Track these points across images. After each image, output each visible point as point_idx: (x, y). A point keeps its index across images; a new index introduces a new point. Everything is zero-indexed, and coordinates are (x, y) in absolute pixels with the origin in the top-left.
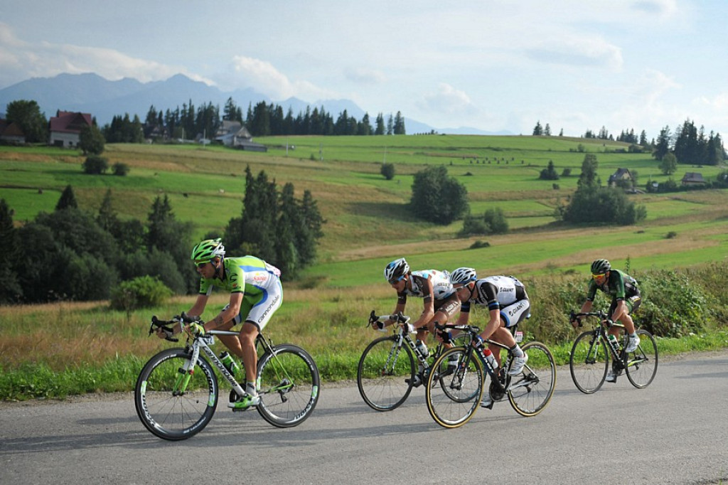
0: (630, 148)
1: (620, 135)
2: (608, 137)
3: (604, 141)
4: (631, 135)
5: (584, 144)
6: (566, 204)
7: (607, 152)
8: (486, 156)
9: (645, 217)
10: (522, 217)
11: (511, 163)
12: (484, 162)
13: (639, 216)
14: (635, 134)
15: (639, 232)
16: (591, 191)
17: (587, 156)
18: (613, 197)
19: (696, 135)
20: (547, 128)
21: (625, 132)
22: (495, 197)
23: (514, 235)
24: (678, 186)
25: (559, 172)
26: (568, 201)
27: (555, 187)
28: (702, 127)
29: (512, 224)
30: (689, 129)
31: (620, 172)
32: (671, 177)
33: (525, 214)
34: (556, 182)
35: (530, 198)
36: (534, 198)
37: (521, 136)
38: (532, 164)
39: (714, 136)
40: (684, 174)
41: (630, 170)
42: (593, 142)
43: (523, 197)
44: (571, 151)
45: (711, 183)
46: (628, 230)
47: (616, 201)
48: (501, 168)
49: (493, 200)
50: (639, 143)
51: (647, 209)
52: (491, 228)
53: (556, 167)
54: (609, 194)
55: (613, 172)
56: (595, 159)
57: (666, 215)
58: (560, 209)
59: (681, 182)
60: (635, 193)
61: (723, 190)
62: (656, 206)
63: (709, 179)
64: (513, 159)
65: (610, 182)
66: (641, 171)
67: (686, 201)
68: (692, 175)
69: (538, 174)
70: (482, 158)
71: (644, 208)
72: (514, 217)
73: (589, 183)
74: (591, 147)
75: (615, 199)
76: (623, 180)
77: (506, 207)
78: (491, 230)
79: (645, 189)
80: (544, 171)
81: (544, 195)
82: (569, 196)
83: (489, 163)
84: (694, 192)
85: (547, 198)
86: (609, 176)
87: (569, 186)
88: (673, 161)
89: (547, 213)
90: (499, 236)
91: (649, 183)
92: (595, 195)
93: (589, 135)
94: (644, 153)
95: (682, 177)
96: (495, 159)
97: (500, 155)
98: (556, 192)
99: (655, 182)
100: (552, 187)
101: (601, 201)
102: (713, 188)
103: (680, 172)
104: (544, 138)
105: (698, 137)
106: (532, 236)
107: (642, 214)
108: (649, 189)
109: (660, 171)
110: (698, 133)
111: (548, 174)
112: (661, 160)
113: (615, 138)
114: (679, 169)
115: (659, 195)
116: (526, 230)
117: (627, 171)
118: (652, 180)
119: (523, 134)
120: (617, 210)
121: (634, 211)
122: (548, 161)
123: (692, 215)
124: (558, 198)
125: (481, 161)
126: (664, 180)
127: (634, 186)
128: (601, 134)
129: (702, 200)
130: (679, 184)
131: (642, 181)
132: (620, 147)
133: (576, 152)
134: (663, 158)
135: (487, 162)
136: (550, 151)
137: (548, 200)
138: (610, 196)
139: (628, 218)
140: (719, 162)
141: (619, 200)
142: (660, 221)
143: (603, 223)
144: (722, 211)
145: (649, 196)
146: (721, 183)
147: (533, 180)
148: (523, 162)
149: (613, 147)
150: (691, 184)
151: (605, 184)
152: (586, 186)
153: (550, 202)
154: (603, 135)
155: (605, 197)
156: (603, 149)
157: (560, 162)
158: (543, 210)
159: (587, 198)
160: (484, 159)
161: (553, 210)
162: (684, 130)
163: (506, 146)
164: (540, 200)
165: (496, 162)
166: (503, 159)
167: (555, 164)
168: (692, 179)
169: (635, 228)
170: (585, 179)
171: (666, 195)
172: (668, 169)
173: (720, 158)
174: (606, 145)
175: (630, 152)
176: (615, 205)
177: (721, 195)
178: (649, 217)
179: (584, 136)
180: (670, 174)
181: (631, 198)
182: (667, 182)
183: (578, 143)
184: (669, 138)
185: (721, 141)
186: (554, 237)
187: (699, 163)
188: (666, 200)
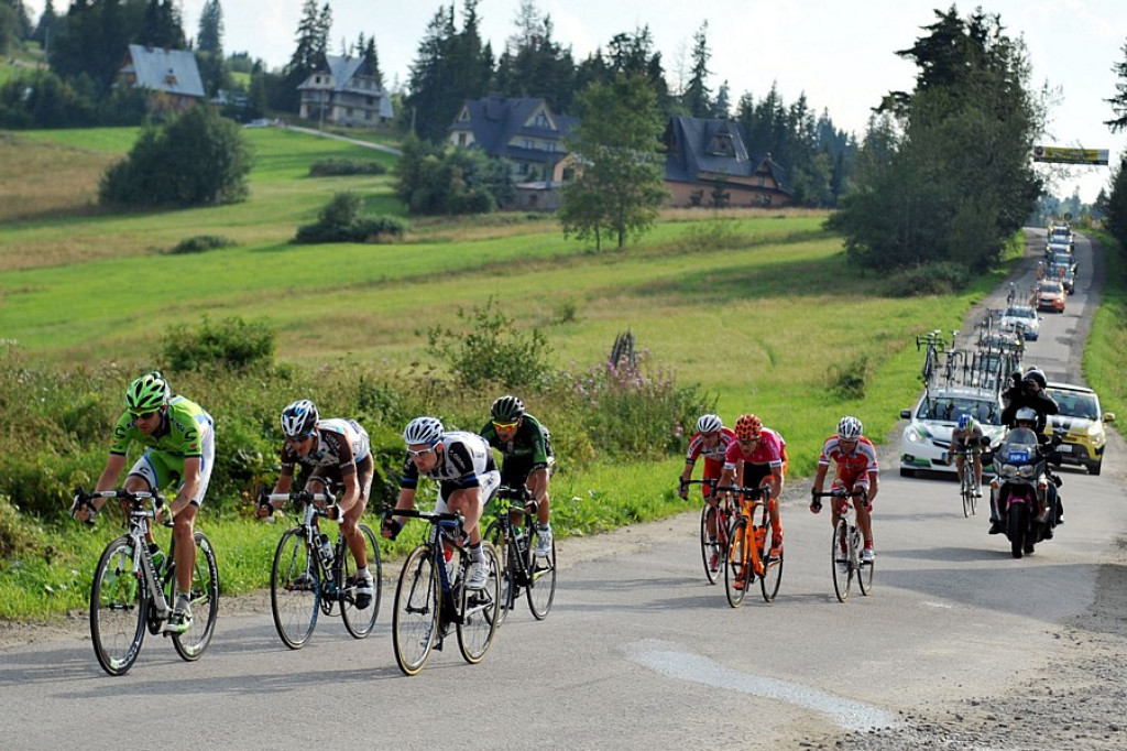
61: (17, 134)
140: (9, 47)
144: (12, 198)
146: (12, 111)
173: (10, 34)
177: (14, 151)
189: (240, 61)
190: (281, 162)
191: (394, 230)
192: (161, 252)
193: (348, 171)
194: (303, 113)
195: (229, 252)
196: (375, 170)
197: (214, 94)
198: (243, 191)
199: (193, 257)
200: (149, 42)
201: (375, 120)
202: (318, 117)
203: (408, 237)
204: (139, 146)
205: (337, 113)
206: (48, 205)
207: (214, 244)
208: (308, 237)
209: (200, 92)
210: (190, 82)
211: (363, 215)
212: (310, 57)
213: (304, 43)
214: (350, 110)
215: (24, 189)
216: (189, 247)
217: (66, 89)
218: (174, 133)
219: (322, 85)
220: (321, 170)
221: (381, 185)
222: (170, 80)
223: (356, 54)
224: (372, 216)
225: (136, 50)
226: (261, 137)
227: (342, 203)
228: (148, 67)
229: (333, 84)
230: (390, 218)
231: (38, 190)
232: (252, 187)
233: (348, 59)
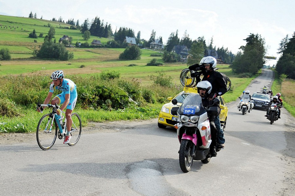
0: (71, 27)
1: (67, 21)
2: (62, 21)
3: (61, 23)
4: (73, 21)
5: (50, 23)
6: (39, 49)
7: (60, 28)
8: (6, 25)
9: (73, 58)
10: (19, 54)
11: (17, 29)
12: (4, 28)
13: (70, 57)
14: (74, 21)
15: (69, 64)
16: (49, 44)
17: (51, 29)
18: (59, 48)
19: (100, 24)
20: (35, 15)
21: (70, 20)
22: (7, 44)
23: (13, 61)
24: (90, 45)
25: (38, 35)
26: (39, 48)
27: (35, 41)
28: (103, 20)
29: (13, 56)
30: (97, 21)
31: (65, 37)
32: (87, 41)
33: (20, 53)
34: (36, 39)
35: (23, 46)
36: (25, 45)
37: (23, 18)
38: (26, 30)
39: (108, 25)
40: (93, 40)
41: (69, 36)
42: (55, 23)
43: (20, 45)
44: (45, 26)
45: (104, 45)
46: (64, 63)
47: (60, 50)
48: (12, 31)
49: (6, 45)
50: (76, 25)
51: (73, 54)
52: (3, 57)
53: (36, 32)
54: (57, 46)
55: (62, 37)
56: (54, 30)
57: (82, 58)
58: (35, 51)
59: (91, 44)
60: (71, 47)
61: (109, 49)
62: (78, 54)
63: (103, 43)
64: (18, 27)
65: (60, 41)
66: (74, 37)
67: (92, 52)
68: (96, 41)
69: (28, 35)
70: (4, 26)
71: (73, 53)
72: (14, 53)
73: (49, 41)
74: (53, 25)
75: (60, 49)
76: (66, 41)
77: (11, 49)
78: (2, 58)
79: (75, 45)
80: (31, 33)
81: (30, 44)
82: (40, 46)
83: (7, 28)
84: (96, 48)
85: (31, 46)
86: (59, 39)
87: (41, 41)
88: (89, 34)
89: (30, 53)
90: (6, 61)
91: (77, 43)
92: (51, 46)
93: (54, 20)
94: (77, 30)
95: (92, 42)
96: (10, 27)
97: (12, 25)
98: (35, 44)
99: (79, 43)
100: (34, 41)
101: (53, 49)
102: (105, 47)
103: (91, 39)
104: (34, 19)
105: (101, 25)
106: (21, 62)
107: (71, 57)
108: (77, 45)
109: (82, 38)
110: (101, 23)
111: (33, 35)
112: (83, 33)
113: (65, 22)
114: (91, 38)
115: (81, 49)
116: (19, 59)
117: (67, 37)
118: (78, 42)
119: (24, 17)
120: (61, 54)
121: (68, 55)
122: (33, 29)
123: (93, 59)
124: (35, 46)
125: (3, 27)
126: (84, 42)
127: (70, 44)
128: (59, 20)
129: (99, 52)
130: (90, 44)
131: (74, 42)
132: (67, 26)
133: (46, 26)
134: (85, 32)
135: (6, 28)
136: (35, 25)
137: (31, 47)
138: (58, 47)
139: (65, 57)
140: (109, 37)
141: (62, 49)
142: (79, 60)
143: (54, 59)
144: (107, 58)
145: (76, 49)
146: (108, 45)
147: (25, 37)
148: (22, 29)
149: (64, 26)
150: (95, 45)
151: (57, 42)
152: (48, 42)
153: (32, 48)
154: (60, 20)
155: (55, 47)
156: (59, 27)
157: (39, 30)
158: (28, 51)
159: (47, 47)
160: (5, 26)
161: (33, 51)
162: (95, 21)
163: (16, 21)
164: (27, 47)
165: (10, 28)
166: (13, 27)
167: (36, 31)
168: (96, 43)
169: (68, 62)
170: (48, 39)
171: (84, 49)
172: (86, 37)
173: (109, 35)
174: (61, 25)
175: (70, 29)
176: (60, 51)
177: (108, 51)
178: (74, 58)
179: (51, 20)
180: (87, 40)
181: (67, 49)
182: (85, 43)
183: (48, 23)
184: (88, 24)
185: (111, 28)
186: (30, 63)
187: (100, 36)
188: (83, 51)
189: (143, 40)
190: (146, 54)
191: (161, 64)
192: (127, 66)
193: (156, 56)
194: (151, 47)
195: (137, 66)
196: (160, 56)
197: (138, 44)
198: (140, 58)
199: (131, 67)
200: (129, 36)
201: (161, 49)
202: (153, 48)
203: (163, 65)
204: (125, 51)
205: (155, 48)
206: (111, 59)
207: (134, 65)
208: (148, 65)
209: (136, 44)
210: (134, 42)
211: (157, 62)
212: (152, 39)
213: (152, 37)
214: (157, 47)
215: (108, 56)
216: (131, 65)
217: (116, 42)
218: (130, 49)
219: (154, 43)
220: (152, 55)
221: (160, 58)
222: (131, 42)
223: (159, 39)
224: (158, 62)
225: (127, 37)
226: (144, 50)
227: (154, 60)
228: (128, 40)
229: (155, 43)
230: (161, 62)
231: (110, 57)
232: (141, 57)
233: (158, 40)
